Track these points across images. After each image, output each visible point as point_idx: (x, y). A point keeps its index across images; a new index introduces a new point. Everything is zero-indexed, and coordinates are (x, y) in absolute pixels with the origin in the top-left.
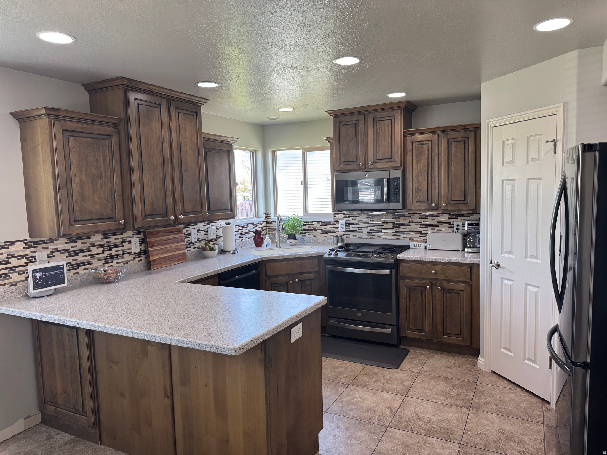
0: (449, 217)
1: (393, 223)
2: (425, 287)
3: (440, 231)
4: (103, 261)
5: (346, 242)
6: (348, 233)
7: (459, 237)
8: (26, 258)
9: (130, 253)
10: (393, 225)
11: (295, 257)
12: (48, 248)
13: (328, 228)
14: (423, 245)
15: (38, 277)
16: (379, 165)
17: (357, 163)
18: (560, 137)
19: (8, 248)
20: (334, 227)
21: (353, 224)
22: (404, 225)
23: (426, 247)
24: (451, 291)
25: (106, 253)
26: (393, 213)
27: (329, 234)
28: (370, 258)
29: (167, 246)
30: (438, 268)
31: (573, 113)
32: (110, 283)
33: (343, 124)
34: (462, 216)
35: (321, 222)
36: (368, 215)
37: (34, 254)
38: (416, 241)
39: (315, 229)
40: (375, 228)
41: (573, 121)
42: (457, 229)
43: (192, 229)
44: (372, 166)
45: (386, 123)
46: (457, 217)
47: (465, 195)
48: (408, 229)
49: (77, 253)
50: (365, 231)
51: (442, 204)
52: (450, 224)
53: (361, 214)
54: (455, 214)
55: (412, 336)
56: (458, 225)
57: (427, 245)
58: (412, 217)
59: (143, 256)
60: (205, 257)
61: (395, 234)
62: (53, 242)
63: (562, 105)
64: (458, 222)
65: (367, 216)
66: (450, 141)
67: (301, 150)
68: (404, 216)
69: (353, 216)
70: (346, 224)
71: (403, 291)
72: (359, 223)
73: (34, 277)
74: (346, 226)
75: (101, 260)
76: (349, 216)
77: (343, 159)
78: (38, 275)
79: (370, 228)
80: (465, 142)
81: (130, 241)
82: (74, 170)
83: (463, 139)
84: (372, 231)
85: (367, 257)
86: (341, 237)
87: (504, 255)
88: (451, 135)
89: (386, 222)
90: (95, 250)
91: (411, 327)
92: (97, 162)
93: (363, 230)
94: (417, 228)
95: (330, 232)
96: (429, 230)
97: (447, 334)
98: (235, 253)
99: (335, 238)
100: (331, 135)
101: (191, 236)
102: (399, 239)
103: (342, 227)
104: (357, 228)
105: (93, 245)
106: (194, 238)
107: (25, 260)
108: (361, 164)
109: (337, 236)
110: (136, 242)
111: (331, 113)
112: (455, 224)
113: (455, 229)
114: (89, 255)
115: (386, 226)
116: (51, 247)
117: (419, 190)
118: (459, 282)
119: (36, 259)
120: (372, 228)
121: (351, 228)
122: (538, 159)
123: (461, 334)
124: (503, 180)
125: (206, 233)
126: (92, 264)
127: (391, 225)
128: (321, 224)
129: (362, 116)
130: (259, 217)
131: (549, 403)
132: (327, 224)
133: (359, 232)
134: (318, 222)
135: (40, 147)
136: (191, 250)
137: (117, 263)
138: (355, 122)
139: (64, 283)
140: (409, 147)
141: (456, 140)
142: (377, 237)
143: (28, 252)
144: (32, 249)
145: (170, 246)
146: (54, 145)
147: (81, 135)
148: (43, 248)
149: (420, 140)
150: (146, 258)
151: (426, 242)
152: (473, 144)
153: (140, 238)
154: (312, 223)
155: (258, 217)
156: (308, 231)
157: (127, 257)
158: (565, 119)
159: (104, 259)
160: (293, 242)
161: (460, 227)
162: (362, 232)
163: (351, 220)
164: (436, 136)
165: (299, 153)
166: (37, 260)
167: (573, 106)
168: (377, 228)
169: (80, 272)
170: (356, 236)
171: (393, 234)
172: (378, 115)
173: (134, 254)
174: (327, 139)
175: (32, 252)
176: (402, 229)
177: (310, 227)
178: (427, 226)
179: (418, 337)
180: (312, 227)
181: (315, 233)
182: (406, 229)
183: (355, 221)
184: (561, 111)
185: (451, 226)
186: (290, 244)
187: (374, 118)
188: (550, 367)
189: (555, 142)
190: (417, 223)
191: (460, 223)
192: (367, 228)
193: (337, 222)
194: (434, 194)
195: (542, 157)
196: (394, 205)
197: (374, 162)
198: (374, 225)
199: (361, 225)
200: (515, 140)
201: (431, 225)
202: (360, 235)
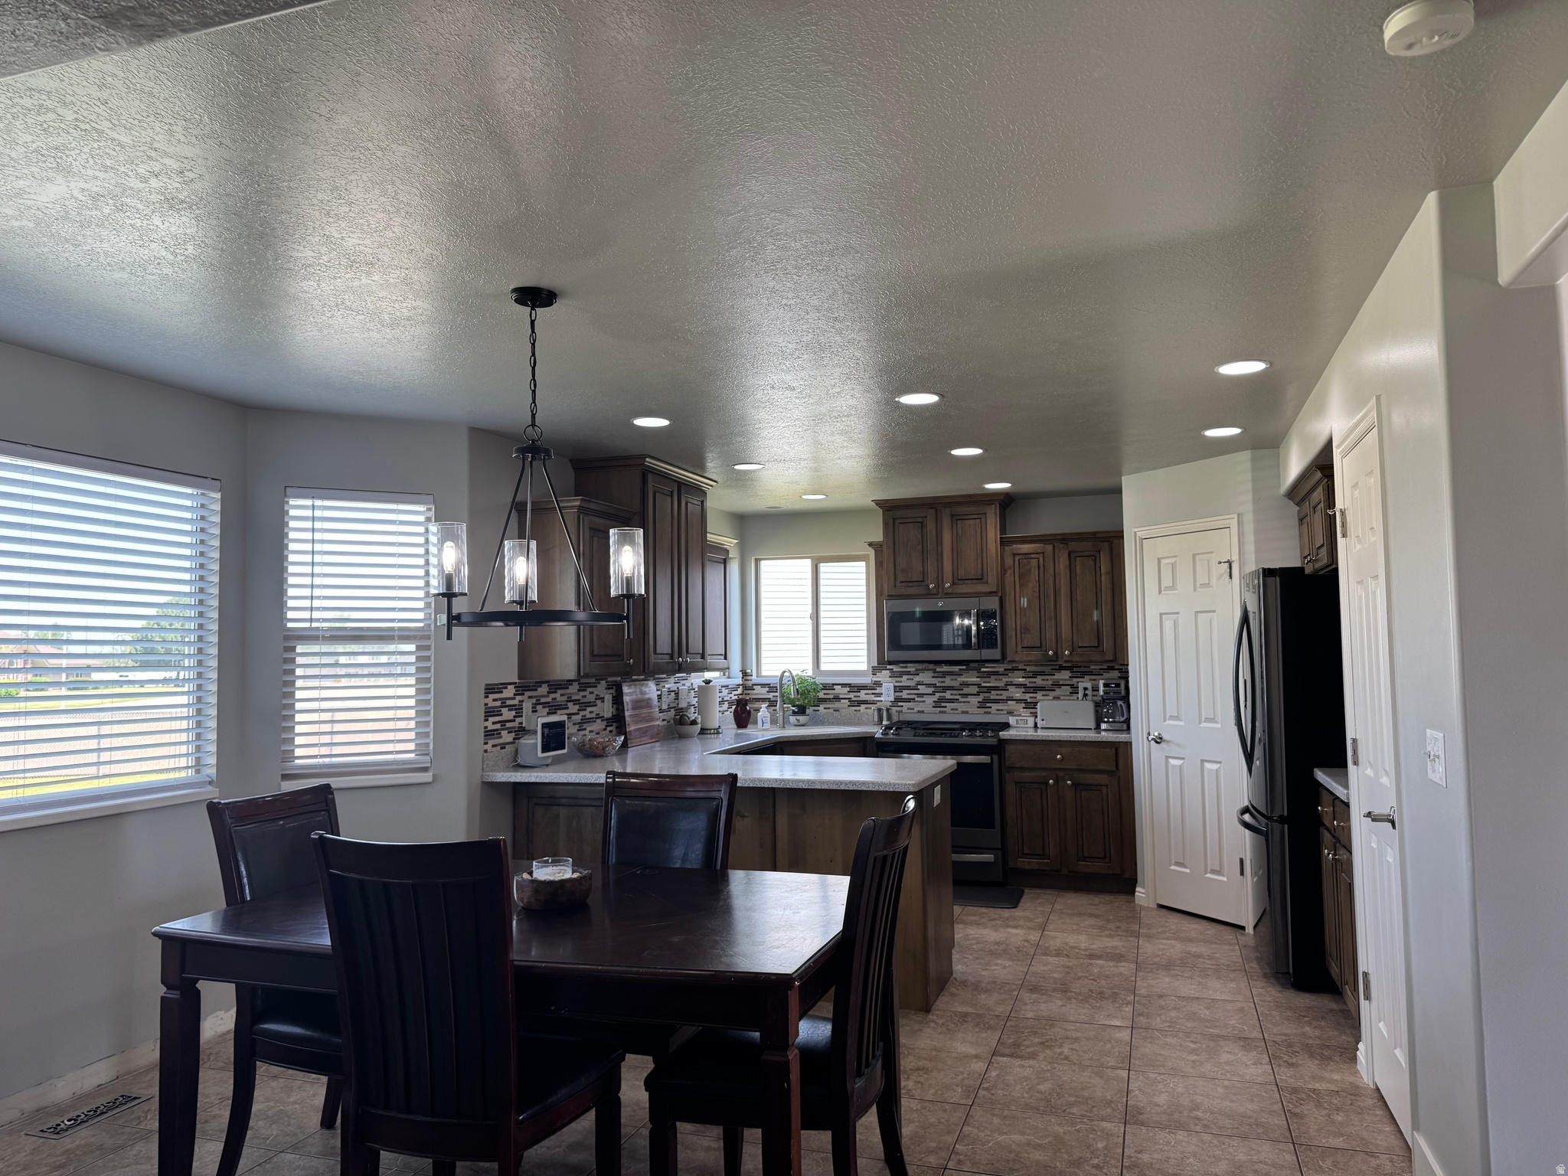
0: (1070, 675)
1: (979, 685)
2: (1047, 783)
3: (1056, 698)
4: (579, 726)
5: (895, 719)
6: (900, 704)
7: (1089, 707)
8: (514, 710)
9: (602, 718)
10: (978, 690)
11: (828, 738)
12: (533, 697)
13: (863, 695)
14: (1031, 721)
15: (546, 735)
16: (963, 589)
17: (923, 584)
18: (1235, 557)
19: (502, 692)
20: (873, 694)
21: (908, 688)
22: (996, 688)
23: (1036, 724)
24: (1087, 787)
25: (581, 714)
26: (979, 670)
27: (863, 707)
28: (957, 737)
29: (642, 711)
30: (1066, 750)
31: (1249, 527)
32: (601, 756)
33: (900, 521)
34: (1090, 673)
35: (849, 685)
36: (935, 671)
37: (521, 705)
38: (1020, 715)
39: (837, 698)
40: (948, 695)
41: (1250, 538)
42: (1085, 695)
43: (663, 687)
44: (950, 591)
45: (971, 524)
46: (1083, 675)
47: (1099, 640)
48: (1005, 695)
50: (930, 700)
51: (1063, 653)
52: (1072, 686)
53: (923, 670)
54: (1079, 670)
55: (1028, 867)
56: (1085, 689)
57: (1039, 720)
58: (1010, 675)
59: (614, 724)
60: (682, 736)
61: (982, 705)
63: (1236, 516)
64: (1085, 683)
65: (933, 675)
66: (1072, 556)
67: (810, 560)
68: (996, 673)
69: (908, 673)
70: (894, 689)
71: (1011, 790)
72: (919, 687)
73: (543, 734)
74: (895, 692)
76: (901, 674)
77: (901, 577)
78: (546, 731)
79: (937, 695)
80: (1093, 558)
81: (604, 698)
83: (1092, 553)
84: (942, 700)
85: (951, 736)
86: (888, 710)
87: (1168, 722)
88: (1073, 545)
89: (967, 685)
90: (571, 708)
91: (1025, 852)
93: (925, 698)
94: (1018, 694)
95: (865, 702)
96: (1039, 695)
97: (1084, 859)
98: (718, 733)
99: (876, 713)
100: (878, 536)
101: (661, 698)
102: (990, 713)
103: (887, 695)
104: (916, 694)
106: (664, 703)
107: (513, 713)
108: (931, 586)
109: (879, 710)
110: (608, 701)
111: (879, 503)
112: (1081, 686)
113: (1080, 695)
115: (966, 690)
117: (1026, 630)
118: (1100, 772)
119: (522, 712)
120: (943, 694)
121: (905, 694)
122: (1208, 585)
123: (1105, 858)
124: (1161, 615)
125: (677, 696)
127: (974, 690)
128: (848, 689)
129: (933, 511)
130: (731, 676)
131: (1243, 928)
132: (860, 688)
133: (920, 702)
134: (844, 685)
138: (920, 520)
139: (565, 748)
140: (1009, 561)
141: (1081, 554)
142: (952, 709)
143: (516, 700)
144: (520, 698)
146: (581, 548)
149: (1025, 551)
150: (617, 728)
151: (1036, 717)
152: (1109, 561)
153: (612, 694)
154: (830, 687)
155: (729, 677)
156: (824, 700)
157: (599, 724)
158: (1241, 535)
160: (802, 719)
161: (1089, 692)
162: (924, 702)
163: (905, 681)
164: (1049, 548)
165: (806, 564)
166: (524, 715)
167: (1249, 518)
168: (951, 694)
170: (913, 709)
171: (978, 705)
172: (959, 510)
173: (607, 720)
174: (870, 544)
175: (520, 701)
176: (993, 695)
177: (829, 694)
178: (1036, 689)
179: (1036, 867)
180: (832, 694)
181: (837, 705)
182: (1001, 695)
183: (912, 684)
184: (1234, 523)
185: (1074, 690)
186: (796, 722)
187: (952, 516)
188: (1242, 873)
189: (1230, 563)
190: (1018, 686)
191: (1089, 685)
192: (933, 694)
193: (878, 684)
194: (1050, 635)
195: (1214, 582)
196: (987, 653)
197: (953, 584)
198: (945, 689)
199: (922, 689)
200: (1174, 559)
201: (1042, 688)
202: (922, 706)
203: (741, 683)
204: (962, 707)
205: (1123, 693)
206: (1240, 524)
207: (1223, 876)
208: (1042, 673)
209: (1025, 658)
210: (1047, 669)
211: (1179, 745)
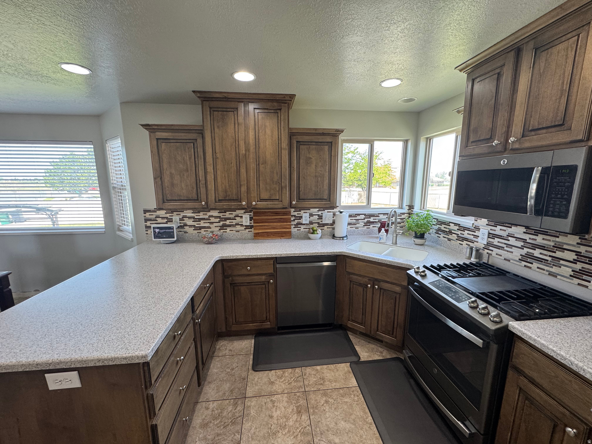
1: (578, 253)
4: (219, 228)
5: (485, 260)
6: (491, 248)
8: (166, 219)
9: (242, 225)
10: (575, 257)
12: (180, 214)
15: (157, 232)
20: (473, 235)
21: (500, 237)
25: (222, 223)
27: (463, 242)
29: (272, 224)
33: (479, 79)
35: (458, 225)
37: (171, 217)
39: (450, 232)
40: (536, 253)
43: (304, 212)
44: (517, 146)
49: (200, 220)
50: (517, 253)
59: (252, 228)
61: (578, 275)
62: (183, 212)
65: (525, 230)
69: (502, 225)
70: (489, 235)
72: (510, 238)
73: (154, 232)
74: (489, 237)
75: (218, 227)
76: (496, 224)
78: (157, 230)
79: (526, 250)
81: (242, 216)
82: (165, 166)
84: (530, 256)
86: (479, 250)
90: (213, 220)
92: (184, 160)
93: (514, 249)
95: (466, 240)
99: (469, 250)
101: (302, 218)
103: (483, 238)
104: (505, 244)
105: (212, 216)
106: (304, 221)
107: (166, 220)
109: (472, 248)
110: (246, 218)
114: (208, 222)
115: (559, 254)
116: (182, 214)
119: (172, 220)
120: (531, 251)
121: (496, 241)
125: (320, 217)
126: (211, 228)
128: (458, 227)
129: (513, 54)
132: (465, 229)
133: (508, 251)
134: (456, 224)
136: (301, 230)
137: (230, 230)
139: (174, 238)
142: (537, 268)
143: (168, 215)
144: (170, 214)
145: (275, 224)
147: (172, 141)
148: (177, 214)
153: (250, 215)
156: (443, 232)
157: (238, 228)
159: (220, 227)
162: (512, 252)
163: (498, 230)
168: (541, 254)
169: (202, 232)
170: (501, 256)
171: (572, 273)
173: (245, 226)
175: (170, 216)
177: (446, 228)
180: (448, 229)
181: (450, 237)
183: (503, 234)
192: (522, 248)
193: (477, 228)
198: (535, 247)
199: (513, 241)
202: (509, 256)
203: (408, 212)
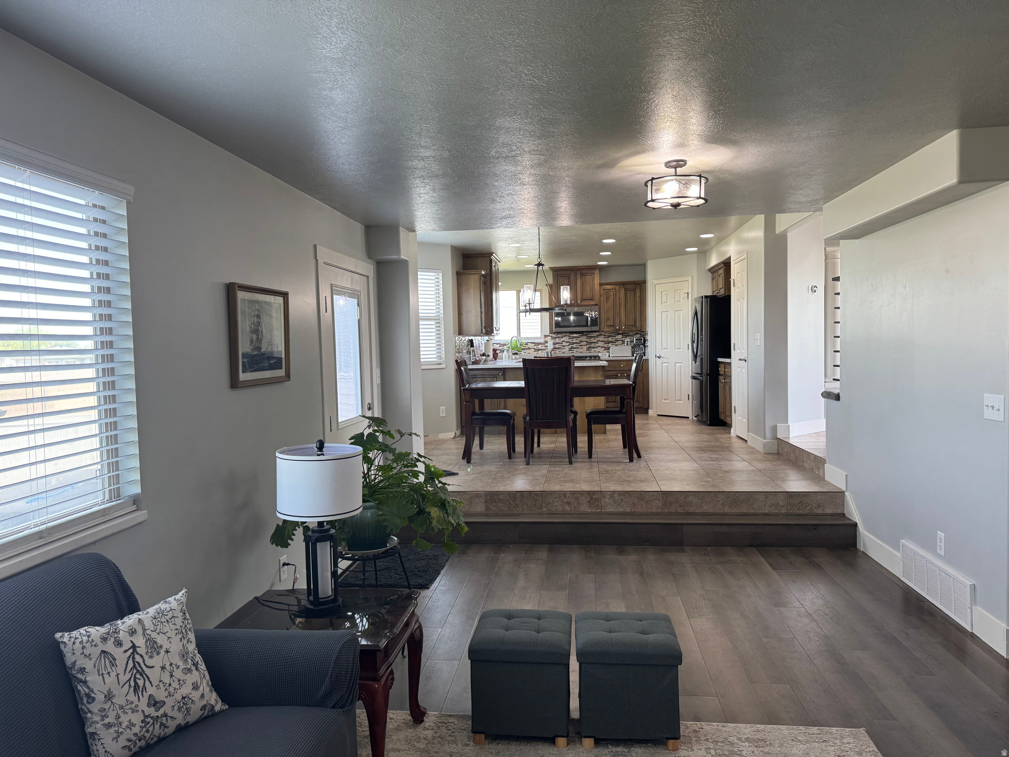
0: (622, 337)
1: (587, 342)
3: (616, 345)
6: (555, 350)
7: (629, 348)
14: (608, 354)
16: (585, 303)
18: (690, 292)
20: (544, 346)
21: (558, 343)
22: (594, 343)
23: (609, 355)
26: (586, 335)
30: (624, 363)
31: (695, 281)
33: (559, 275)
34: (629, 336)
35: (534, 343)
36: (569, 337)
38: (603, 352)
39: (529, 348)
40: (574, 346)
41: (695, 284)
42: (627, 344)
44: (579, 304)
45: (588, 278)
46: (626, 336)
47: (635, 322)
48: (597, 345)
50: (567, 348)
51: (621, 328)
52: (622, 341)
53: (565, 336)
54: (625, 334)
56: (628, 342)
57: (611, 354)
58: (600, 337)
61: (588, 349)
63: (690, 277)
64: (628, 340)
66: (626, 290)
67: (516, 291)
68: (594, 337)
69: (559, 337)
74: (553, 345)
76: (556, 338)
80: (634, 291)
83: (633, 289)
84: (572, 348)
86: (551, 352)
87: (663, 350)
88: (627, 286)
89: (582, 341)
94: (601, 344)
95: (541, 350)
96: (610, 345)
100: (550, 282)
102: (591, 352)
103: (550, 345)
104: (562, 346)
108: (573, 302)
109: (547, 352)
111: (552, 268)
112: (626, 341)
113: (626, 344)
115: (582, 344)
117: (608, 319)
120: (572, 345)
121: (557, 346)
122: (680, 301)
124: (662, 312)
127: (585, 343)
129: (573, 272)
131: (688, 418)
132: (539, 344)
134: (531, 343)
135: (472, 289)
138: (568, 275)
140: (603, 292)
141: (629, 289)
142: (576, 351)
149: (608, 288)
152: (639, 292)
154: (525, 343)
156: (524, 349)
158: (692, 284)
160: (517, 357)
161: (629, 343)
162: (565, 348)
163: (557, 340)
164: (618, 287)
165: (514, 293)
167: (695, 278)
168: (576, 345)
170: (561, 352)
171: (586, 349)
172: (584, 271)
174: (547, 285)
176: (592, 345)
177: (526, 347)
178: (609, 342)
183: (560, 341)
184: (690, 279)
185: (623, 342)
186: (515, 358)
187: (581, 274)
188: (689, 399)
189: (688, 293)
190: (602, 341)
191: (629, 340)
192: (569, 345)
193: (547, 342)
194: (617, 321)
195: (681, 300)
196: (594, 328)
197: (581, 301)
198: (574, 343)
199: (564, 344)
200: (667, 292)
201: (611, 342)
202: (564, 350)
204: (581, 350)
205: (643, 342)
206: (692, 279)
207: (682, 401)
208: (611, 336)
209: (607, 330)
210: (613, 334)
211: (667, 358)
